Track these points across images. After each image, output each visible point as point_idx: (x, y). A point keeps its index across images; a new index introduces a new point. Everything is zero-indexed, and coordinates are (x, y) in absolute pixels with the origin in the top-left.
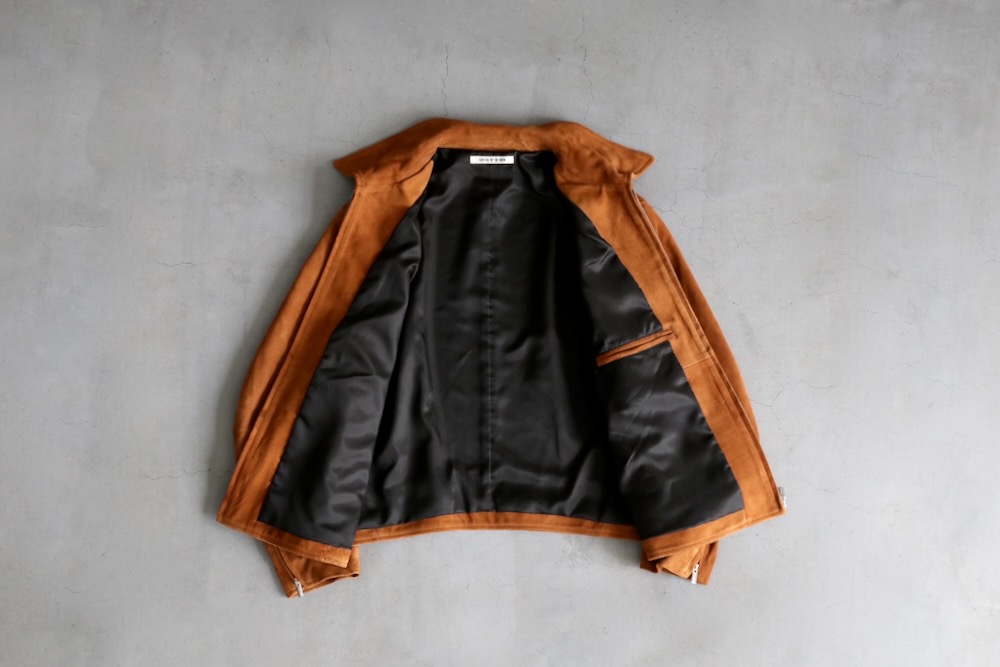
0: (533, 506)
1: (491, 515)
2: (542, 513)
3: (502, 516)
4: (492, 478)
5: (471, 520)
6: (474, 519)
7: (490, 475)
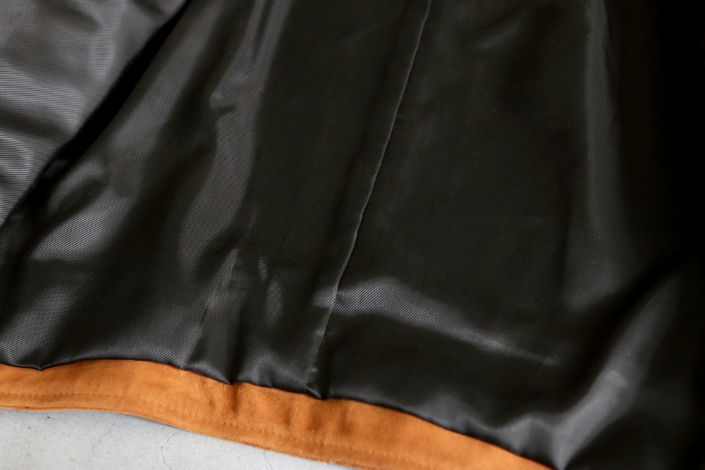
0: (445, 403)
1: (302, 405)
2: (471, 433)
3: (332, 414)
4: (339, 299)
5: (235, 405)
6: (244, 406)
7: (334, 292)
